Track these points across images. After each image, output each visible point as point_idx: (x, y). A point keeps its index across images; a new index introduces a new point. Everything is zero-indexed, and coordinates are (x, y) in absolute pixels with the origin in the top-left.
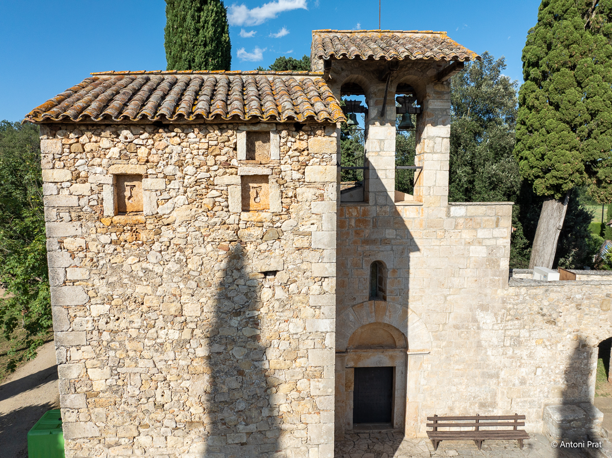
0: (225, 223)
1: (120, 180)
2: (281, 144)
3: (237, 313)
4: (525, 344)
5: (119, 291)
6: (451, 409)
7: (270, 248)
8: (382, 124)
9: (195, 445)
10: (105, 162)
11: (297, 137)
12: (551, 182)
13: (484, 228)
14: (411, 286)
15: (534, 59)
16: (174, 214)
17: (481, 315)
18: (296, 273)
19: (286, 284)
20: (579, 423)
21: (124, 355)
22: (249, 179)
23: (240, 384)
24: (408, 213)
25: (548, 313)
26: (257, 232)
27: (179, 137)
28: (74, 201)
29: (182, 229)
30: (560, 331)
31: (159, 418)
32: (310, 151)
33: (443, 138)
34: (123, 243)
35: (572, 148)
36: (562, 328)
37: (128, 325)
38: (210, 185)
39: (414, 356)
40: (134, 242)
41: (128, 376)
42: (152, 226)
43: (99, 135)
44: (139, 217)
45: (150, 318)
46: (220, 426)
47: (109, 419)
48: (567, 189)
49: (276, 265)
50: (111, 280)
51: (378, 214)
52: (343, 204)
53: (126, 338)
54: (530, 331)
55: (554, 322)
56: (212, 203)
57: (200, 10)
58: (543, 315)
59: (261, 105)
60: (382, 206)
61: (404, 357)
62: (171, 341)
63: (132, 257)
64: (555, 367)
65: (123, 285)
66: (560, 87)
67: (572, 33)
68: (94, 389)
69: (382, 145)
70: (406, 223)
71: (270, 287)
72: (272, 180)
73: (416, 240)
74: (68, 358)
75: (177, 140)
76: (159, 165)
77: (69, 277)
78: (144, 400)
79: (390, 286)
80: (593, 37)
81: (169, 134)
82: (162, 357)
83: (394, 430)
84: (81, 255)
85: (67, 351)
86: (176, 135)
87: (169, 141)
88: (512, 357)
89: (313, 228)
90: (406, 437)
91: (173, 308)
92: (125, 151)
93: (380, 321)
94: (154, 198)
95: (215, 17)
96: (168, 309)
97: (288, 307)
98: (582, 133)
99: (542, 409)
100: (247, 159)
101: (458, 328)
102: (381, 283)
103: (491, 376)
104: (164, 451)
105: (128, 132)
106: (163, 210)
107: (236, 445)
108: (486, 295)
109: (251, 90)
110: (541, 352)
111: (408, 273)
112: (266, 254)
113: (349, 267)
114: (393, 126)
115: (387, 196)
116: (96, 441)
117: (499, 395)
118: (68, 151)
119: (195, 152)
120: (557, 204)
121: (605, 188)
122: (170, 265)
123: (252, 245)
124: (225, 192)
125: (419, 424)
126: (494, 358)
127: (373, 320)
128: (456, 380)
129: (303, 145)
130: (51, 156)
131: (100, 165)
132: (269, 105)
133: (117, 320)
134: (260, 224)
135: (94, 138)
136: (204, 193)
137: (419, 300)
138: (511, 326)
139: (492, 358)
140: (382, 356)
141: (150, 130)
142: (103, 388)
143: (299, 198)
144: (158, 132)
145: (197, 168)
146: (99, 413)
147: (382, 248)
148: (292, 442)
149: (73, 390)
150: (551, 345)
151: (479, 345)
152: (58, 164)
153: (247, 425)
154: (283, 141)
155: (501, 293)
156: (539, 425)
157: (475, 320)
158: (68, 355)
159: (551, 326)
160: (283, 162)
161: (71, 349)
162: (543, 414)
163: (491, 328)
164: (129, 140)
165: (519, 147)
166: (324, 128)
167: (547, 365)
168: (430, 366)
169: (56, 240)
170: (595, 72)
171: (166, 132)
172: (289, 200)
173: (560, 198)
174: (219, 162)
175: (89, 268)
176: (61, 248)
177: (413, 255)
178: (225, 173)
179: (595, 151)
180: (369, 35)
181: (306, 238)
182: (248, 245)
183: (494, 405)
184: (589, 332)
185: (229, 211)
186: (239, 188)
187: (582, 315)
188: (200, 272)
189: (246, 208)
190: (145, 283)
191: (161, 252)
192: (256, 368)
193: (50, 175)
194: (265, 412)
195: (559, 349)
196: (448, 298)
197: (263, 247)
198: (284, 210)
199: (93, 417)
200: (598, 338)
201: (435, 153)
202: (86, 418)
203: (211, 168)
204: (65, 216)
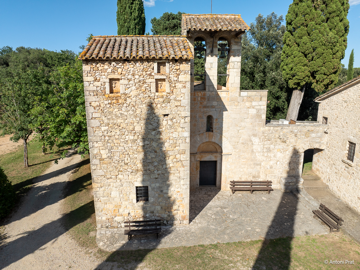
0: (150, 97)
1: (111, 80)
2: (170, 67)
3: (154, 130)
4: (273, 151)
5: (112, 121)
6: (241, 178)
7: (166, 106)
8: (212, 56)
9: (139, 178)
10: (106, 74)
11: (176, 64)
12: (295, 81)
13: (255, 101)
14: (224, 126)
15: (289, 21)
16: (131, 93)
17: (253, 139)
18: (175, 115)
19: (172, 119)
20: (293, 184)
21: (113, 145)
22: (158, 80)
23: (155, 156)
24: (222, 94)
25: (283, 138)
26: (161, 100)
27: (133, 65)
28: (95, 88)
29: (134, 99)
30: (288, 146)
31: (126, 168)
32: (180, 70)
33: (238, 62)
34: (113, 104)
35: (305, 65)
36: (289, 145)
37: (115, 134)
38: (144, 83)
39: (225, 156)
40: (117, 103)
41: (115, 153)
42: (123, 98)
43: (104, 64)
44: (118, 94)
45: (123, 131)
46: (148, 172)
47: (108, 168)
48: (302, 85)
49: (168, 112)
50: (109, 117)
51: (210, 95)
52: (195, 91)
53: (114, 139)
54: (275, 146)
55: (285, 142)
56: (145, 89)
57: (132, 3)
58: (280, 139)
59: (162, 52)
60: (211, 92)
61: (221, 156)
62: (130, 140)
63: (116, 109)
64: (285, 161)
65: (113, 119)
66: (300, 35)
67: (306, 9)
68: (103, 158)
69: (212, 65)
70: (222, 99)
71: (166, 120)
72: (166, 80)
73: (226, 106)
74: (93, 146)
75: (132, 66)
76: (126, 75)
77: (93, 116)
78: (120, 162)
79: (214, 126)
80: (315, 12)
81: (129, 64)
82: (127, 146)
83: (217, 188)
84: (98, 108)
85: (93, 143)
86: (132, 64)
87: (129, 66)
88: (267, 157)
89: (182, 99)
90: (222, 190)
91: (131, 128)
92: (113, 70)
93: (210, 141)
94: (124, 87)
95: (139, 6)
96: (129, 128)
97: (172, 127)
98: (309, 58)
99: (279, 179)
100: (157, 73)
101: (243, 144)
102: (211, 125)
103: (257, 165)
104: (128, 181)
105: (114, 63)
106: (127, 91)
107: (153, 179)
108: (256, 130)
109: (158, 45)
110: (279, 155)
111: (223, 120)
112: (165, 108)
113: (197, 118)
114: (216, 57)
115: (214, 87)
116: (103, 177)
117: (261, 173)
118: (93, 70)
119: (139, 70)
120: (299, 92)
121: (320, 84)
122: (130, 112)
123: (159, 105)
124: (150, 85)
125: (227, 184)
126: (259, 157)
127: (207, 140)
128: (243, 166)
129: (178, 67)
130: (86, 72)
131: (104, 75)
132: (165, 52)
133: (111, 132)
134: (162, 97)
135: (102, 65)
136: (142, 86)
137: (227, 132)
138: (266, 143)
139: (258, 157)
140: (211, 156)
141: (122, 62)
142: (106, 157)
143: (177, 87)
144: (125, 63)
145: (139, 76)
146: (104, 166)
147: (211, 109)
148: (174, 178)
149: (95, 158)
150: (283, 152)
151: (252, 151)
152: (89, 75)
153: (158, 171)
154: (171, 66)
155: (262, 129)
156: (278, 186)
157: (251, 141)
158: (93, 145)
159: (284, 144)
160: (170, 74)
161: (94, 143)
162: (280, 181)
163: (257, 144)
164: (115, 66)
165: (282, 64)
166: (186, 61)
167: (282, 160)
168: (231, 160)
169: (89, 103)
170: (316, 28)
171: (128, 63)
172: (173, 88)
173: (300, 89)
174: (147, 74)
175: (101, 113)
176: (90, 106)
177: (225, 113)
178: (150, 78)
179: (315, 67)
180: (207, 16)
181: (179, 102)
182: (158, 105)
183: (259, 177)
184: (300, 146)
185: (151, 92)
186: (155, 83)
187: (297, 139)
188: (141, 114)
189: (157, 91)
190: (121, 118)
191: (126, 107)
192: (161, 150)
193: (86, 79)
194: (164, 167)
195: (287, 154)
196: (240, 131)
197: (164, 105)
198: (171, 91)
199: (102, 168)
200: (304, 149)
201: (234, 69)
202: (100, 168)
203: (144, 76)
204: (92, 94)
